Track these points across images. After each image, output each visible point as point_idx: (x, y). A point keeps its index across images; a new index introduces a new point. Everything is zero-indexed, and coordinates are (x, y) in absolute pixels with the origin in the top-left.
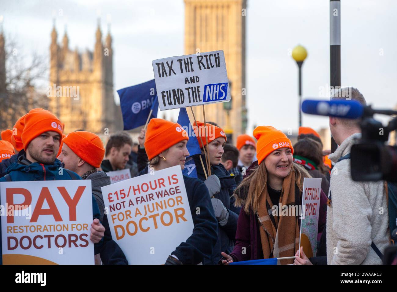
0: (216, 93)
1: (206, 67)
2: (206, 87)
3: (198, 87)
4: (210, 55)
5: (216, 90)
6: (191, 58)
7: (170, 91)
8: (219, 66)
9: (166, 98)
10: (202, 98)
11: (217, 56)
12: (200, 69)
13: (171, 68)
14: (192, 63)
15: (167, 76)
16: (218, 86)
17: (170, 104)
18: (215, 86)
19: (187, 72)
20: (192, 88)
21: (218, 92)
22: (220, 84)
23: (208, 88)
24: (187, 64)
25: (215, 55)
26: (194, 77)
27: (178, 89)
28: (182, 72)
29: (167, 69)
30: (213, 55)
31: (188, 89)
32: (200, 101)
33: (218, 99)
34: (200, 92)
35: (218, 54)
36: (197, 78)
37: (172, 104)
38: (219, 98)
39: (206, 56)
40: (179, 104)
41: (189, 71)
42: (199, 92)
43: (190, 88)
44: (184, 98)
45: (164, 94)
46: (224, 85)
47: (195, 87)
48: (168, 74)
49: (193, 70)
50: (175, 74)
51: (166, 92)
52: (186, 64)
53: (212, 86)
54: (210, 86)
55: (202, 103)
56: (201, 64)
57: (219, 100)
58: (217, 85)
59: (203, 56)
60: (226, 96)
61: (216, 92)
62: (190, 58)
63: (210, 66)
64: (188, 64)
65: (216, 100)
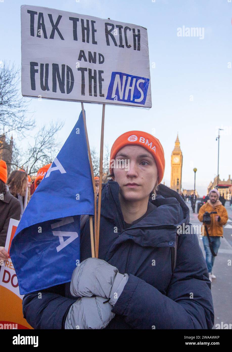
0: (130, 90)
1: (118, 43)
2: (114, 74)
3: (101, 72)
4: (126, 28)
5: (131, 85)
6: (95, 22)
7: (47, 65)
8: (139, 49)
9: (37, 76)
10: (105, 91)
11: (137, 33)
12: (108, 44)
13: (55, 27)
14: (96, 31)
15: (46, 37)
16: (134, 80)
17: (45, 88)
18: (130, 78)
19: (84, 41)
20: (90, 70)
21: (133, 88)
22: (138, 78)
23: (118, 76)
24: (86, 29)
25: (134, 30)
26: (95, 53)
27: (63, 66)
28: (75, 38)
29: (49, 27)
30: (130, 30)
31: (82, 70)
32: (102, 95)
33: (132, 99)
34: (103, 80)
35: (139, 31)
36: (101, 57)
37: (48, 90)
38: (134, 100)
39: (120, 27)
40: (63, 91)
41: (88, 42)
42: (101, 80)
43: (86, 69)
44: (72, 83)
45: (36, 68)
46: (143, 81)
47: (95, 71)
48: (49, 34)
49: (95, 42)
50: (62, 38)
51: (39, 65)
52: (83, 29)
53: (125, 77)
54: (121, 75)
55: (104, 99)
56: (109, 36)
57: (133, 102)
58: (133, 77)
59: (115, 26)
60: (145, 99)
61: (130, 88)
62: (93, 22)
63: (124, 43)
64: (88, 29)
65: (129, 100)
